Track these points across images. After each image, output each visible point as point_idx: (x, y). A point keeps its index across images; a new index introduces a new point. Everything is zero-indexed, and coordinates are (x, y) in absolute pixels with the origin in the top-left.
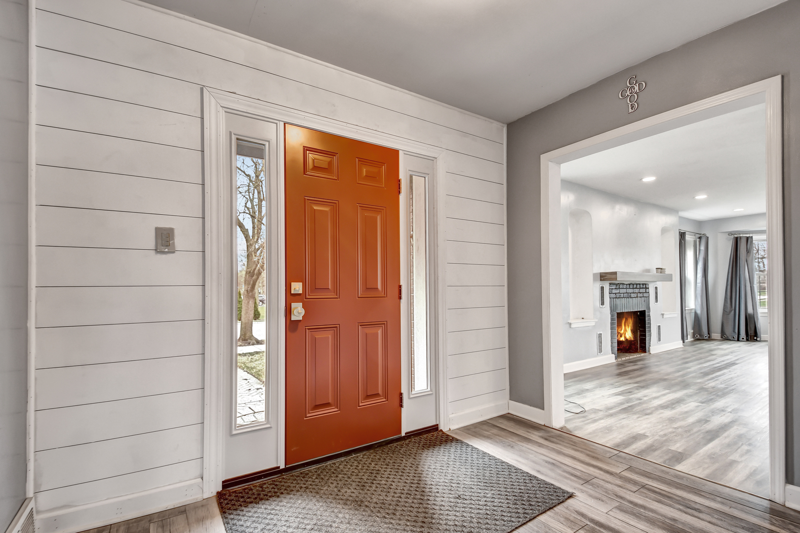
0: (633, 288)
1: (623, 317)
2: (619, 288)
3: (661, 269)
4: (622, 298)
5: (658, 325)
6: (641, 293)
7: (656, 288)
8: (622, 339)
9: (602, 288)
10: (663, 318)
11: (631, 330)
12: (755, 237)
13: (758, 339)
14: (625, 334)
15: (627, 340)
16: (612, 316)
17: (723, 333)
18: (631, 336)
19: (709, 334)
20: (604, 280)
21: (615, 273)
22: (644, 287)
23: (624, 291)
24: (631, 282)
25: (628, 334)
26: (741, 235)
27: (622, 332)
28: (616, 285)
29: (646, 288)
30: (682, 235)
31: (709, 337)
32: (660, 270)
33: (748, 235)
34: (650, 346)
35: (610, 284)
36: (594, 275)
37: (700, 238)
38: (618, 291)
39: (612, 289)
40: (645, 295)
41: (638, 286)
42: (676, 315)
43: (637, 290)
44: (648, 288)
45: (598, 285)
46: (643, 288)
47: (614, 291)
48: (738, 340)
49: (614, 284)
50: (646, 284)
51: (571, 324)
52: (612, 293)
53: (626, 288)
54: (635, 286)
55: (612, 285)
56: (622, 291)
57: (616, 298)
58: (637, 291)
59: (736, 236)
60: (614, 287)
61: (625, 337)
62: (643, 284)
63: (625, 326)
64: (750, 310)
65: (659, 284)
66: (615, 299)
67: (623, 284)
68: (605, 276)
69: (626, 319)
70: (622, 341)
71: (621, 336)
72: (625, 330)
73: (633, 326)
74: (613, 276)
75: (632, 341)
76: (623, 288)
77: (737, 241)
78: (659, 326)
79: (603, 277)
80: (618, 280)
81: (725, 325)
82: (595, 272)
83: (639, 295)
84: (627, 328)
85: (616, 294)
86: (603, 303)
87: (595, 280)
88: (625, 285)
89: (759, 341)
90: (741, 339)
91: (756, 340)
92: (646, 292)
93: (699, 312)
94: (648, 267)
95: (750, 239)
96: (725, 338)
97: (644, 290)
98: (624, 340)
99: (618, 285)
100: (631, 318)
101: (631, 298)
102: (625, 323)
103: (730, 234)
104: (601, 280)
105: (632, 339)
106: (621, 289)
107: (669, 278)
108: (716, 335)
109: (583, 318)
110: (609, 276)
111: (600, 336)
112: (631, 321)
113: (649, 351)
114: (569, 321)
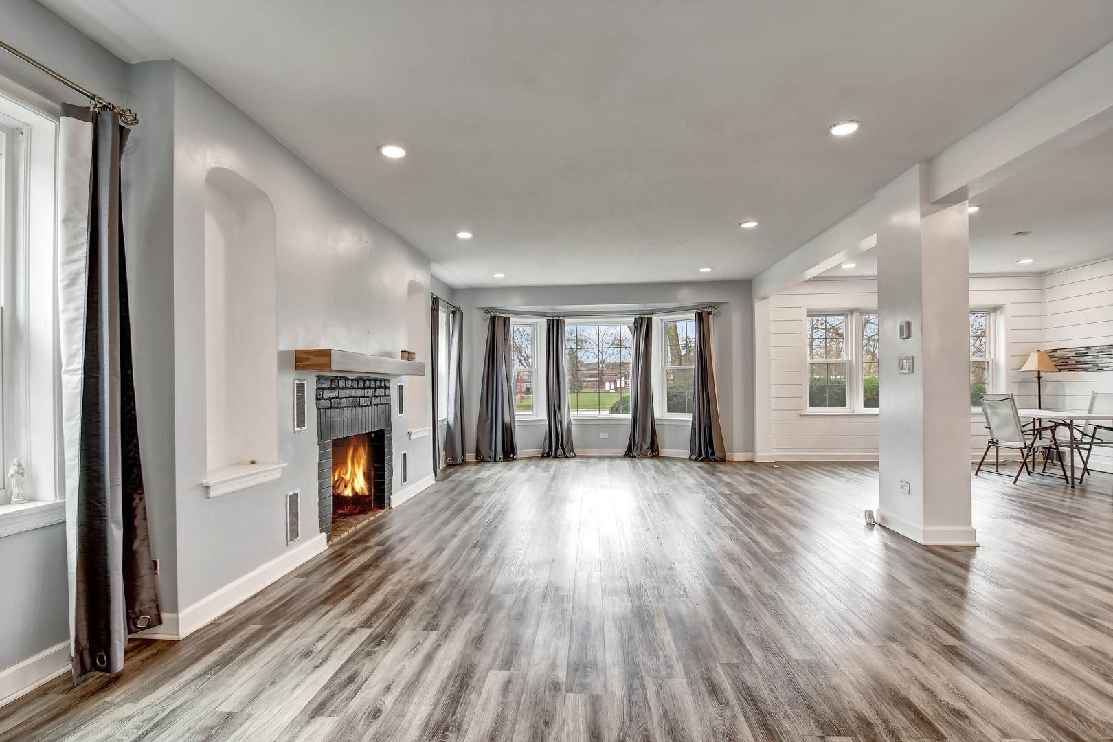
0: (364, 388)
1: (347, 447)
2: (338, 388)
3: (409, 353)
4: (343, 407)
5: (403, 453)
6: (377, 397)
7: (401, 387)
8: (348, 492)
9: (301, 387)
10: (410, 439)
11: (364, 473)
12: (513, 320)
13: (515, 457)
14: (353, 481)
15: (355, 494)
16: (322, 447)
17: (478, 452)
18: (363, 486)
19: (463, 455)
20: (304, 368)
21: (327, 353)
22: (383, 385)
23: (348, 393)
24: (360, 375)
25: (357, 481)
26: (498, 315)
27: (348, 477)
28: (333, 380)
29: (386, 388)
30: (435, 302)
31: (463, 460)
32: (406, 355)
33: (505, 316)
34: (390, 494)
35: (319, 378)
36: (282, 355)
37: (453, 312)
38: (334, 394)
39: (324, 389)
40: (384, 400)
41: (373, 384)
42: (427, 433)
43: (370, 390)
44: (389, 388)
45: (290, 380)
46: (381, 387)
47: (327, 394)
48: (495, 461)
49: (326, 378)
50: (385, 380)
51: (207, 488)
52: (323, 398)
53: (352, 388)
54: (367, 383)
55: (322, 381)
56: (344, 393)
57: (331, 408)
58: (370, 392)
59: (493, 315)
60: (327, 385)
61: (353, 489)
62: (381, 380)
63: (353, 464)
64: (507, 420)
65: (405, 381)
66: (328, 411)
67: (346, 379)
68: (307, 359)
69: (355, 450)
71: (346, 487)
72: (354, 474)
74: (323, 360)
75: (363, 496)
76: (346, 388)
77: (493, 319)
78: (404, 455)
79: (304, 360)
80: (332, 368)
81: (480, 441)
82: (283, 348)
83: (374, 401)
84: (356, 467)
85: (330, 399)
86: (301, 423)
87: (282, 367)
88: (350, 382)
89: (516, 460)
90: (498, 459)
91: (513, 458)
92: (385, 395)
93: (451, 422)
94: (388, 348)
95: (506, 320)
96: (480, 459)
97: (379, 392)
98: (351, 495)
99: (335, 382)
100: (364, 446)
101: (360, 406)
102: (353, 457)
103: (488, 311)
104: (297, 368)
105: (366, 493)
106: (342, 388)
107: (419, 371)
108: (471, 457)
109: (253, 463)
110: (314, 360)
111: (294, 499)
112: (363, 455)
113: (389, 504)
114: (204, 481)
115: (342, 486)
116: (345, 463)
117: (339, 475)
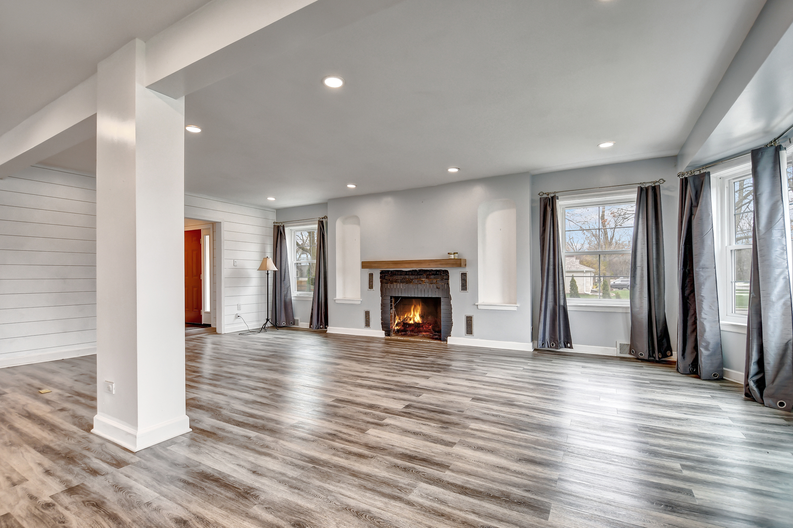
0: (417, 275)
1: (412, 305)
2: (395, 275)
3: (454, 253)
4: (399, 283)
6: (431, 280)
7: (464, 275)
8: (412, 322)
9: (371, 275)
10: (478, 308)
11: (420, 315)
14: (414, 318)
15: (415, 323)
16: (383, 298)
18: (420, 320)
22: (440, 273)
23: (402, 277)
24: (413, 269)
25: (417, 318)
27: (411, 316)
28: (391, 272)
29: (442, 275)
32: (453, 255)
34: (449, 335)
35: (382, 271)
39: (385, 275)
40: (440, 281)
41: (428, 273)
44: (448, 275)
45: (366, 272)
46: (436, 275)
47: (387, 277)
49: (387, 271)
50: (442, 271)
51: (335, 300)
52: (384, 279)
53: (406, 275)
54: (421, 273)
55: (384, 272)
56: (399, 277)
60: (387, 273)
61: (414, 321)
62: (437, 271)
63: (414, 311)
66: (388, 284)
67: (401, 271)
69: (415, 306)
70: (411, 324)
71: (410, 320)
72: (414, 315)
73: (421, 312)
75: (419, 324)
76: (401, 275)
78: (470, 317)
83: (428, 281)
84: (416, 312)
85: (389, 279)
86: (371, 287)
92: (442, 279)
98: (413, 323)
99: (394, 272)
100: (419, 305)
104: (368, 268)
106: (398, 275)
111: (367, 313)
113: (445, 341)
115: (409, 320)
116: (410, 311)
117: (407, 315)
